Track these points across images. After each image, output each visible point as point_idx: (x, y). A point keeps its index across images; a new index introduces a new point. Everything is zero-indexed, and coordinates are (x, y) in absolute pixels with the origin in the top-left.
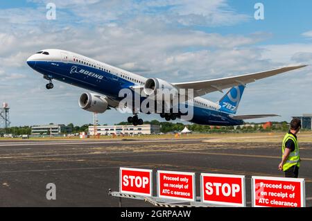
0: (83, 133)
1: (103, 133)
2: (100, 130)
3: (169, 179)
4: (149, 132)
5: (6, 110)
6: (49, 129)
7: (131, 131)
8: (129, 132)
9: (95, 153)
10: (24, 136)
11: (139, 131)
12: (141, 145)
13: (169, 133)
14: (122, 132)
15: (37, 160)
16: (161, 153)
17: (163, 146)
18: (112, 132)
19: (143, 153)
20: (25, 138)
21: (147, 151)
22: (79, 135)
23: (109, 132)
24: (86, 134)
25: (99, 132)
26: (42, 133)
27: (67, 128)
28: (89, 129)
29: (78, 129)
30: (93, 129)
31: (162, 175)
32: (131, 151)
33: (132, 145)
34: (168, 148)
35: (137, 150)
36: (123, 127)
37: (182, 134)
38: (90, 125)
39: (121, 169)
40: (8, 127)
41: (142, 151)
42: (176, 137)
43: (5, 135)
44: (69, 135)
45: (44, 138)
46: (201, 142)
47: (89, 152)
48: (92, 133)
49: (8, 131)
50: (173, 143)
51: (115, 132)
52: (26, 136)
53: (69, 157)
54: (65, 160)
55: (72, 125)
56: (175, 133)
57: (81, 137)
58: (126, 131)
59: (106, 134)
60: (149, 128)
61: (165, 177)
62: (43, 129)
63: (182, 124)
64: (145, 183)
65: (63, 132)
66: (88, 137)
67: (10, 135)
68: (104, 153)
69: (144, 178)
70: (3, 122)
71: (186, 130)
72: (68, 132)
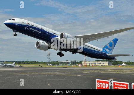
0: (80, 64)
1: (88, 64)
2: (87, 63)
3: (117, 85)
4: (107, 65)
5: (49, 54)
6: (66, 62)
7: (100, 64)
8: (99, 64)
9: (85, 73)
10: (56, 65)
11: (103, 64)
12: (104, 70)
13: (116, 65)
14: (96, 64)
15: (61, 75)
16: (113, 73)
17: (114, 71)
18: (92, 64)
19: (105, 73)
20: (57, 66)
21: (107, 72)
22: (78, 65)
23: (91, 64)
24: (81, 65)
25: (86, 64)
26: (63, 64)
27: (73, 62)
28: (82, 63)
29: (78, 63)
30: (84, 63)
31: (114, 83)
32: (100, 72)
33: (100, 70)
34: (116, 72)
35: (102, 72)
36: (96, 62)
37: (122, 66)
38: (83, 61)
39: (97, 80)
40: (50, 61)
41: (105, 72)
42: (119, 67)
43: (49, 65)
44: (74, 65)
45: (64, 66)
46: (130, 69)
47: (83, 72)
48: (83, 65)
49: (50, 63)
50: (118, 69)
51: (93, 64)
52: (57, 65)
53: (74, 74)
54: (73, 75)
55: (75, 61)
56: (119, 65)
57: (79, 66)
58: (98, 64)
59: (90, 65)
60: (108, 63)
61: (115, 84)
62: (64, 62)
63: (122, 62)
64: (107, 86)
65: (72, 64)
66: (82, 66)
67: (51, 65)
68: (88, 73)
69: (106, 84)
70: (48, 59)
71: (123, 64)
72: (74, 64)
